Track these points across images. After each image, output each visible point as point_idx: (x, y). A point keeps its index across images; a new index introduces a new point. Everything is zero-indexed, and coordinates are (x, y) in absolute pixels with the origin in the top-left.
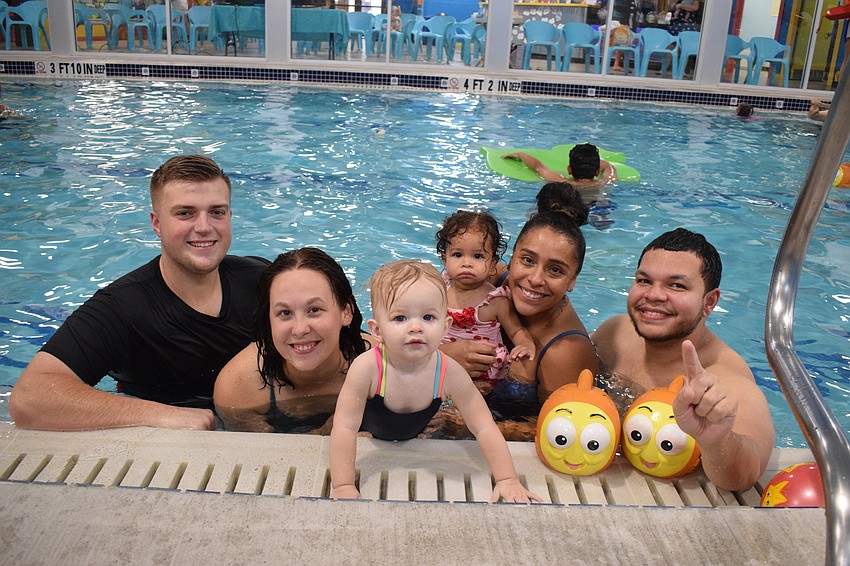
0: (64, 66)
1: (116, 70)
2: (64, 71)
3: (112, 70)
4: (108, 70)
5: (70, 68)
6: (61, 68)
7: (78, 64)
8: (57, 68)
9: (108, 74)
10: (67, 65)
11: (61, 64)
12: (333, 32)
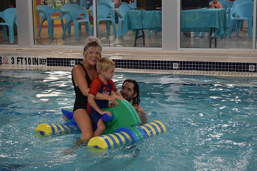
0: (20, 60)
1: (54, 62)
2: (20, 62)
3: (51, 62)
4: (48, 62)
5: (24, 61)
6: (18, 61)
7: (29, 58)
8: (16, 61)
9: (48, 65)
10: (22, 58)
11: (18, 58)
12: (213, 27)
